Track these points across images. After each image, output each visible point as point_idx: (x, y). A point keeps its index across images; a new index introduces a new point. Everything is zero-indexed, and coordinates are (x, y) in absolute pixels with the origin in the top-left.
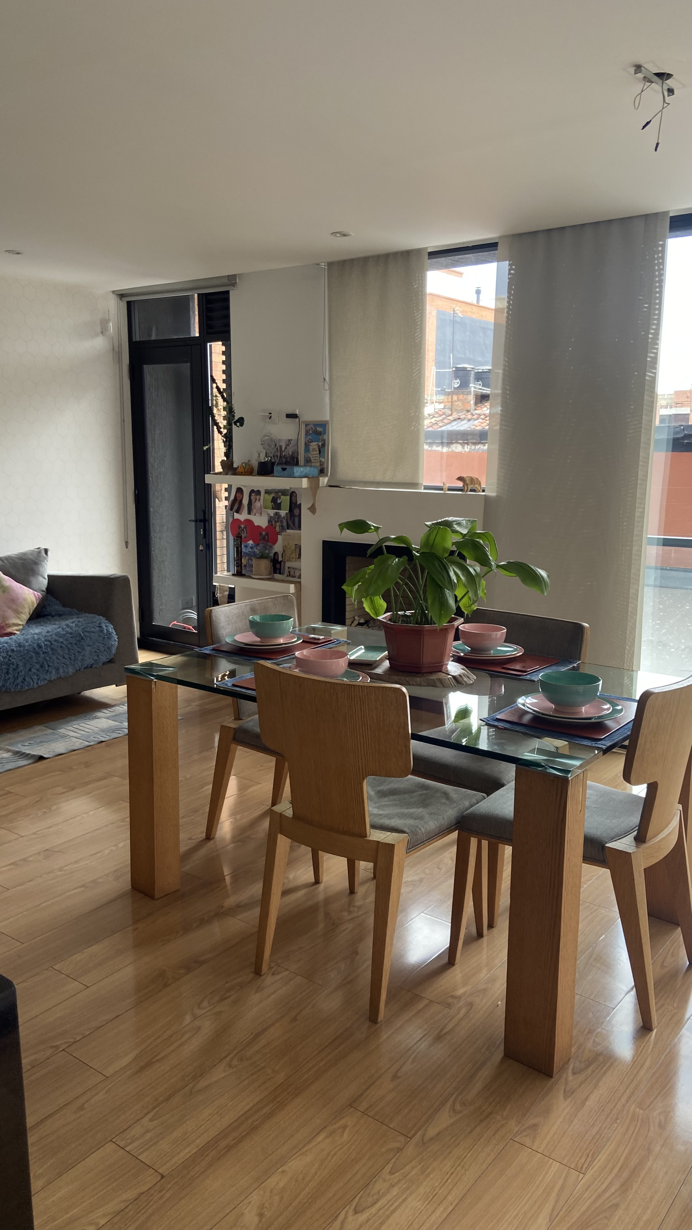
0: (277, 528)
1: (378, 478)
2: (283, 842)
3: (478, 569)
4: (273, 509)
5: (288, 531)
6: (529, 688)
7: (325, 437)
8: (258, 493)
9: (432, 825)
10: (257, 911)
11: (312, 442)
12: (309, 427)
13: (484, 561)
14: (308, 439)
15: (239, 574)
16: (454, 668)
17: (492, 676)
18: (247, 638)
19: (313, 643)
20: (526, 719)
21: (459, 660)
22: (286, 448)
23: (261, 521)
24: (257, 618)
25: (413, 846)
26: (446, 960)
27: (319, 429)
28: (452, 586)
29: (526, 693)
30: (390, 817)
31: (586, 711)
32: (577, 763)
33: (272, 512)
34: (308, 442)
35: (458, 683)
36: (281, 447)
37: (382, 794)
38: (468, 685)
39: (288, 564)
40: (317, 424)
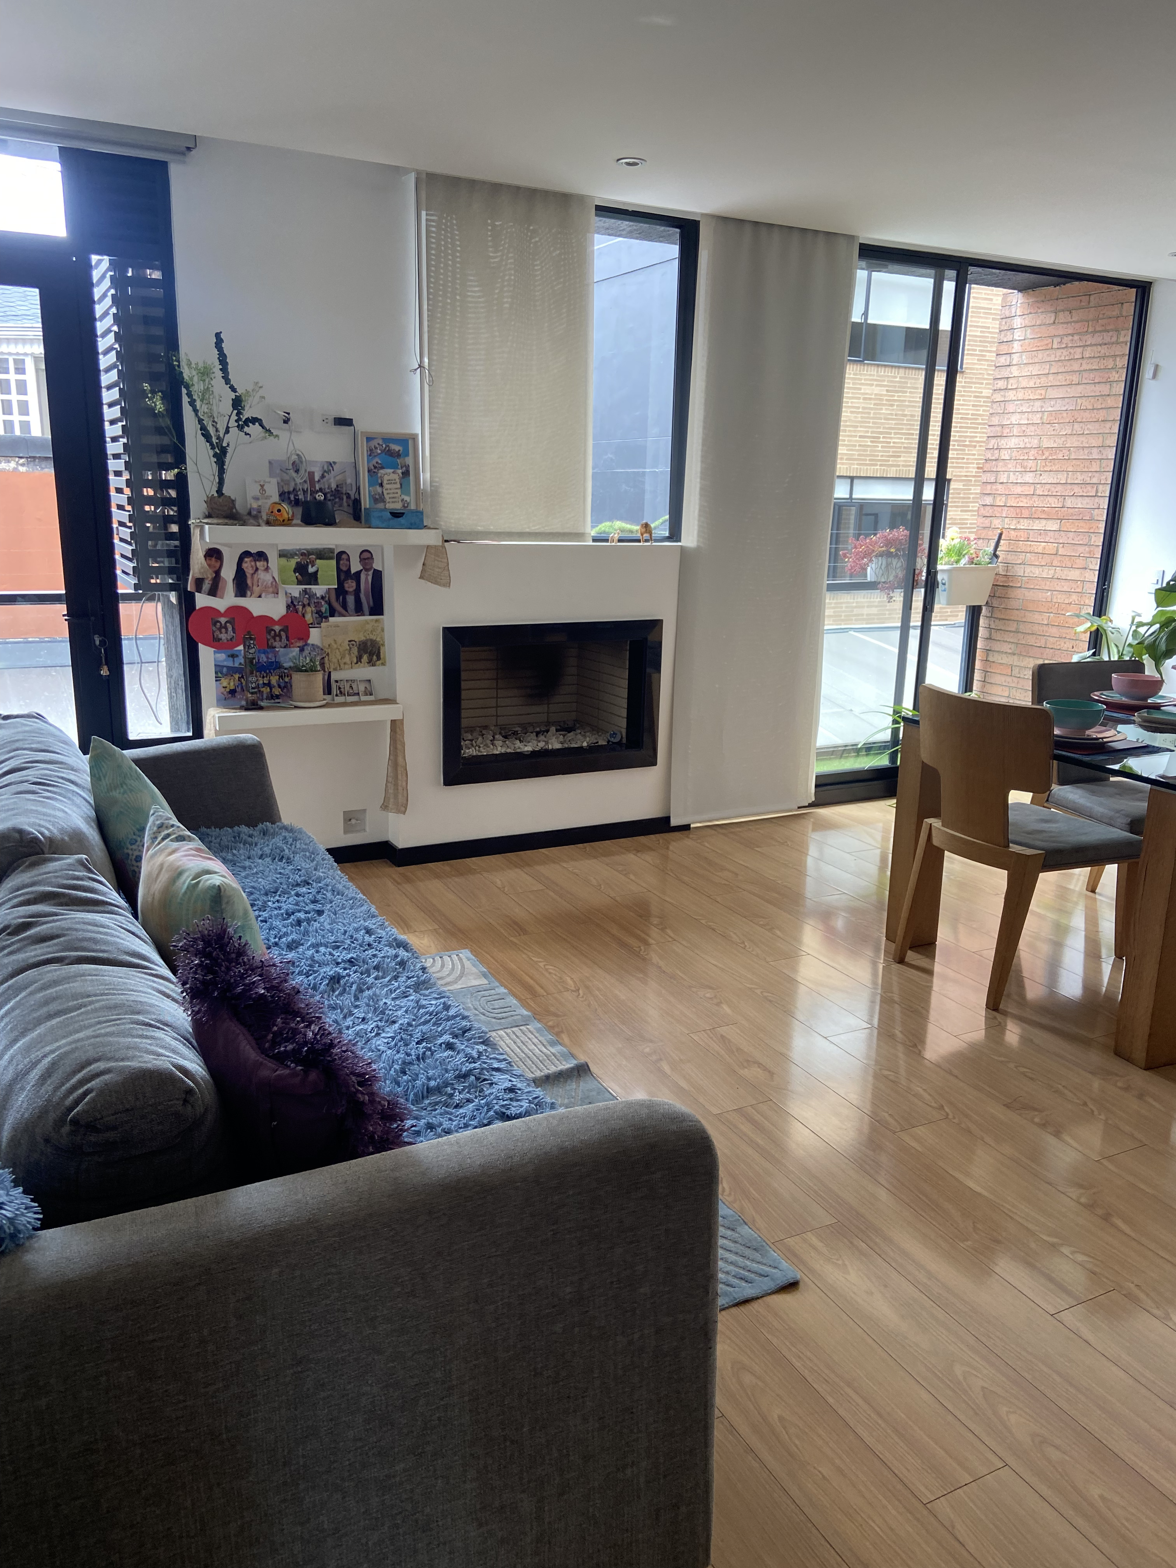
0: (309, 618)
4: (300, 583)
7: (409, 461)
8: (261, 556)
11: (382, 468)
12: (374, 443)
14: (374, 462)
22: (323, 476)
27: (396, 448)
33: (296, 590)
34: (375, 467)
36: (311, 475)
39: (335, 676)
40: (388, 440)
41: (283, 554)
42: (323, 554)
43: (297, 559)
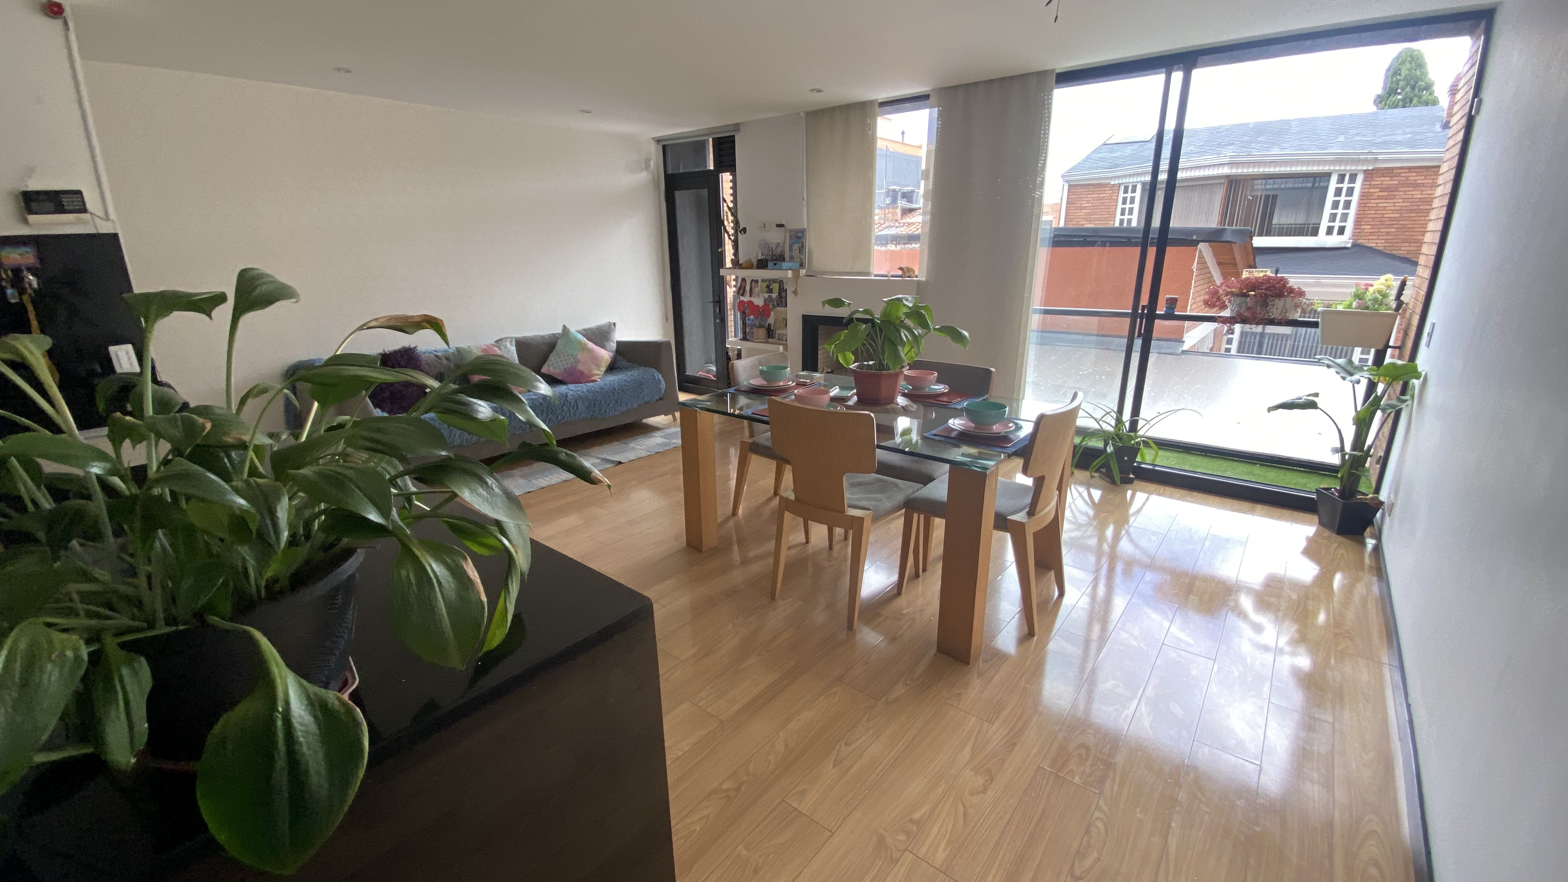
0: (770, 307)
1: (842, 269)
2: (788, 516)
3: (920, 331)
4: (767, 292)
5: (778, 308)
6: (957, 414)
7: (804, 240)
8: (757, 281)
9: (888, 505)
10: (771, 560)
11: (794, 244)
12: (792, 233)
13: (924, 325)
14: (791, 242)
15: (744, 339)
16: (901, 401)
17: (924, 406)
18: (758, 382)
19: (804, 385)
20: (954, 434)
21: (904, 395)
22: (776, 249)
23: (759, 301)
24: (765, 369)
25: (877, 518)
26: (895, 591)
27: (800, 235)
28: (903, 344)
29: (955, 417)
30: (859, 500)
31: (996, 428)
32: (992, 463)
33: (766, 295)
34: (792, 244)
35: (905, 411)
36: (772, 248)
37: (853, 485)
38: (911, 412)
39: (778, 332)
40: (798, 231)
41: (763, 281)
42: (775, 281)
43: (767, 283)
